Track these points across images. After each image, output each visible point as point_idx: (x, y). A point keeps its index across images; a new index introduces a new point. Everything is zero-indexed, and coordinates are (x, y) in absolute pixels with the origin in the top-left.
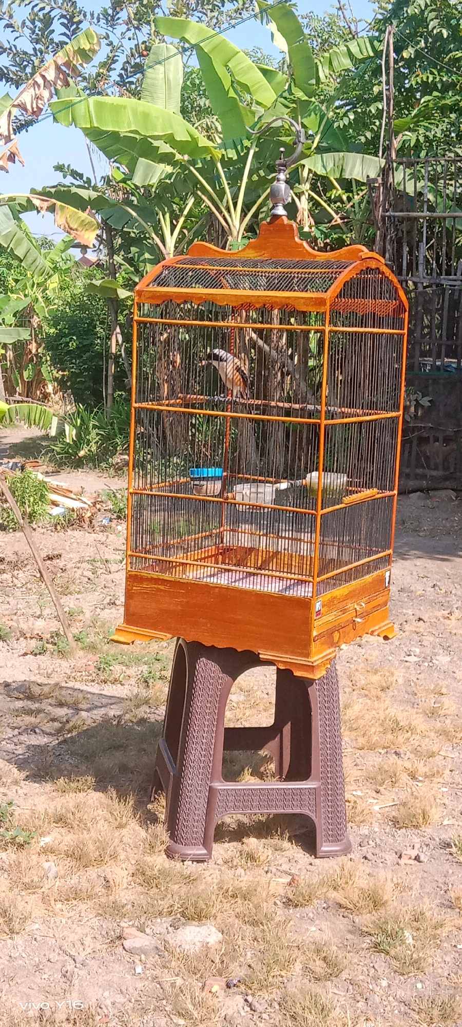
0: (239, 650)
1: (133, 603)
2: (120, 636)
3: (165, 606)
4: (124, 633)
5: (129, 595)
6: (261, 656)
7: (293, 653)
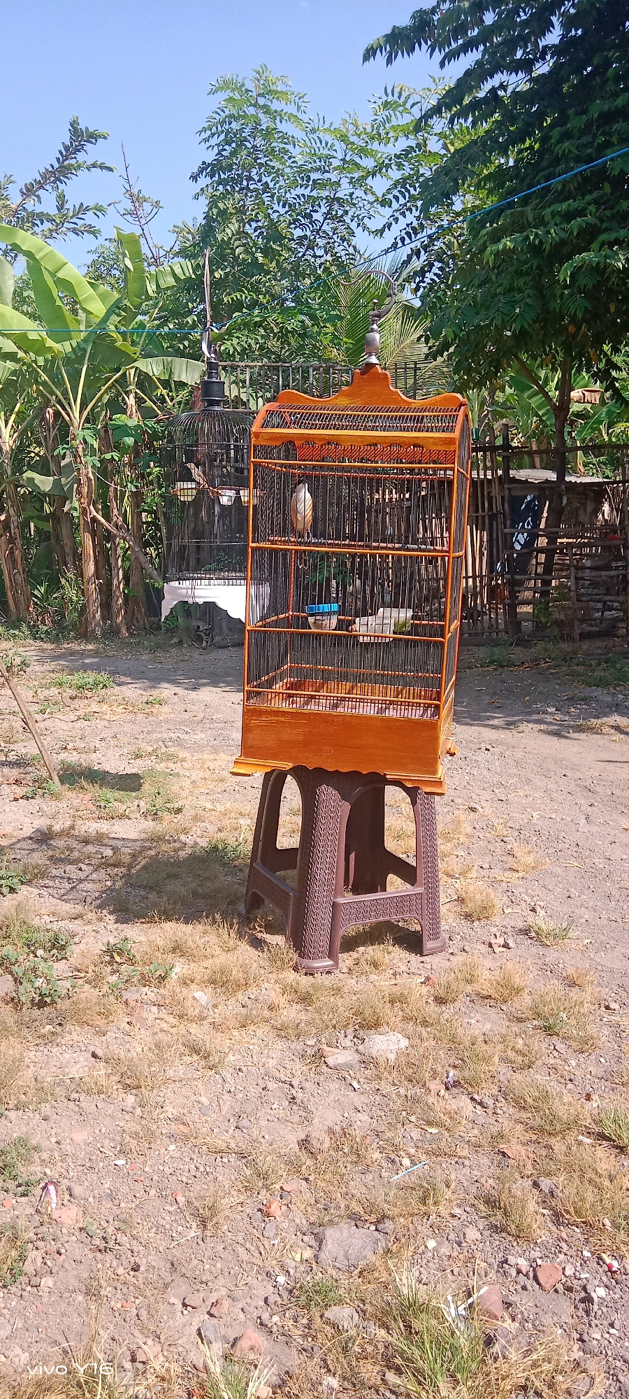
0: (364, 773)
1: (251, 736)
2: (240, 768)
3: (285, 737)
4: (243, 766)
5: (246, 729)
6: (387, 777)
7: (420, 771)
